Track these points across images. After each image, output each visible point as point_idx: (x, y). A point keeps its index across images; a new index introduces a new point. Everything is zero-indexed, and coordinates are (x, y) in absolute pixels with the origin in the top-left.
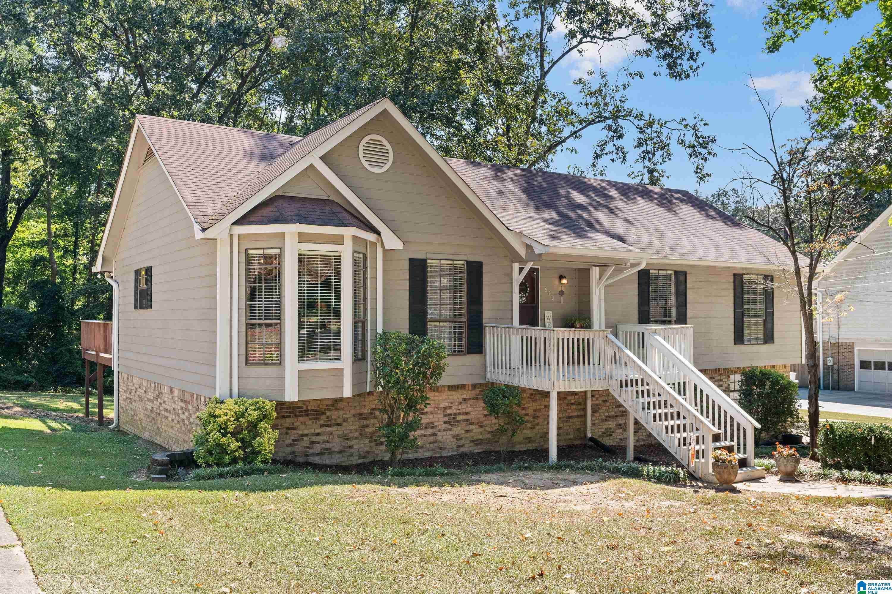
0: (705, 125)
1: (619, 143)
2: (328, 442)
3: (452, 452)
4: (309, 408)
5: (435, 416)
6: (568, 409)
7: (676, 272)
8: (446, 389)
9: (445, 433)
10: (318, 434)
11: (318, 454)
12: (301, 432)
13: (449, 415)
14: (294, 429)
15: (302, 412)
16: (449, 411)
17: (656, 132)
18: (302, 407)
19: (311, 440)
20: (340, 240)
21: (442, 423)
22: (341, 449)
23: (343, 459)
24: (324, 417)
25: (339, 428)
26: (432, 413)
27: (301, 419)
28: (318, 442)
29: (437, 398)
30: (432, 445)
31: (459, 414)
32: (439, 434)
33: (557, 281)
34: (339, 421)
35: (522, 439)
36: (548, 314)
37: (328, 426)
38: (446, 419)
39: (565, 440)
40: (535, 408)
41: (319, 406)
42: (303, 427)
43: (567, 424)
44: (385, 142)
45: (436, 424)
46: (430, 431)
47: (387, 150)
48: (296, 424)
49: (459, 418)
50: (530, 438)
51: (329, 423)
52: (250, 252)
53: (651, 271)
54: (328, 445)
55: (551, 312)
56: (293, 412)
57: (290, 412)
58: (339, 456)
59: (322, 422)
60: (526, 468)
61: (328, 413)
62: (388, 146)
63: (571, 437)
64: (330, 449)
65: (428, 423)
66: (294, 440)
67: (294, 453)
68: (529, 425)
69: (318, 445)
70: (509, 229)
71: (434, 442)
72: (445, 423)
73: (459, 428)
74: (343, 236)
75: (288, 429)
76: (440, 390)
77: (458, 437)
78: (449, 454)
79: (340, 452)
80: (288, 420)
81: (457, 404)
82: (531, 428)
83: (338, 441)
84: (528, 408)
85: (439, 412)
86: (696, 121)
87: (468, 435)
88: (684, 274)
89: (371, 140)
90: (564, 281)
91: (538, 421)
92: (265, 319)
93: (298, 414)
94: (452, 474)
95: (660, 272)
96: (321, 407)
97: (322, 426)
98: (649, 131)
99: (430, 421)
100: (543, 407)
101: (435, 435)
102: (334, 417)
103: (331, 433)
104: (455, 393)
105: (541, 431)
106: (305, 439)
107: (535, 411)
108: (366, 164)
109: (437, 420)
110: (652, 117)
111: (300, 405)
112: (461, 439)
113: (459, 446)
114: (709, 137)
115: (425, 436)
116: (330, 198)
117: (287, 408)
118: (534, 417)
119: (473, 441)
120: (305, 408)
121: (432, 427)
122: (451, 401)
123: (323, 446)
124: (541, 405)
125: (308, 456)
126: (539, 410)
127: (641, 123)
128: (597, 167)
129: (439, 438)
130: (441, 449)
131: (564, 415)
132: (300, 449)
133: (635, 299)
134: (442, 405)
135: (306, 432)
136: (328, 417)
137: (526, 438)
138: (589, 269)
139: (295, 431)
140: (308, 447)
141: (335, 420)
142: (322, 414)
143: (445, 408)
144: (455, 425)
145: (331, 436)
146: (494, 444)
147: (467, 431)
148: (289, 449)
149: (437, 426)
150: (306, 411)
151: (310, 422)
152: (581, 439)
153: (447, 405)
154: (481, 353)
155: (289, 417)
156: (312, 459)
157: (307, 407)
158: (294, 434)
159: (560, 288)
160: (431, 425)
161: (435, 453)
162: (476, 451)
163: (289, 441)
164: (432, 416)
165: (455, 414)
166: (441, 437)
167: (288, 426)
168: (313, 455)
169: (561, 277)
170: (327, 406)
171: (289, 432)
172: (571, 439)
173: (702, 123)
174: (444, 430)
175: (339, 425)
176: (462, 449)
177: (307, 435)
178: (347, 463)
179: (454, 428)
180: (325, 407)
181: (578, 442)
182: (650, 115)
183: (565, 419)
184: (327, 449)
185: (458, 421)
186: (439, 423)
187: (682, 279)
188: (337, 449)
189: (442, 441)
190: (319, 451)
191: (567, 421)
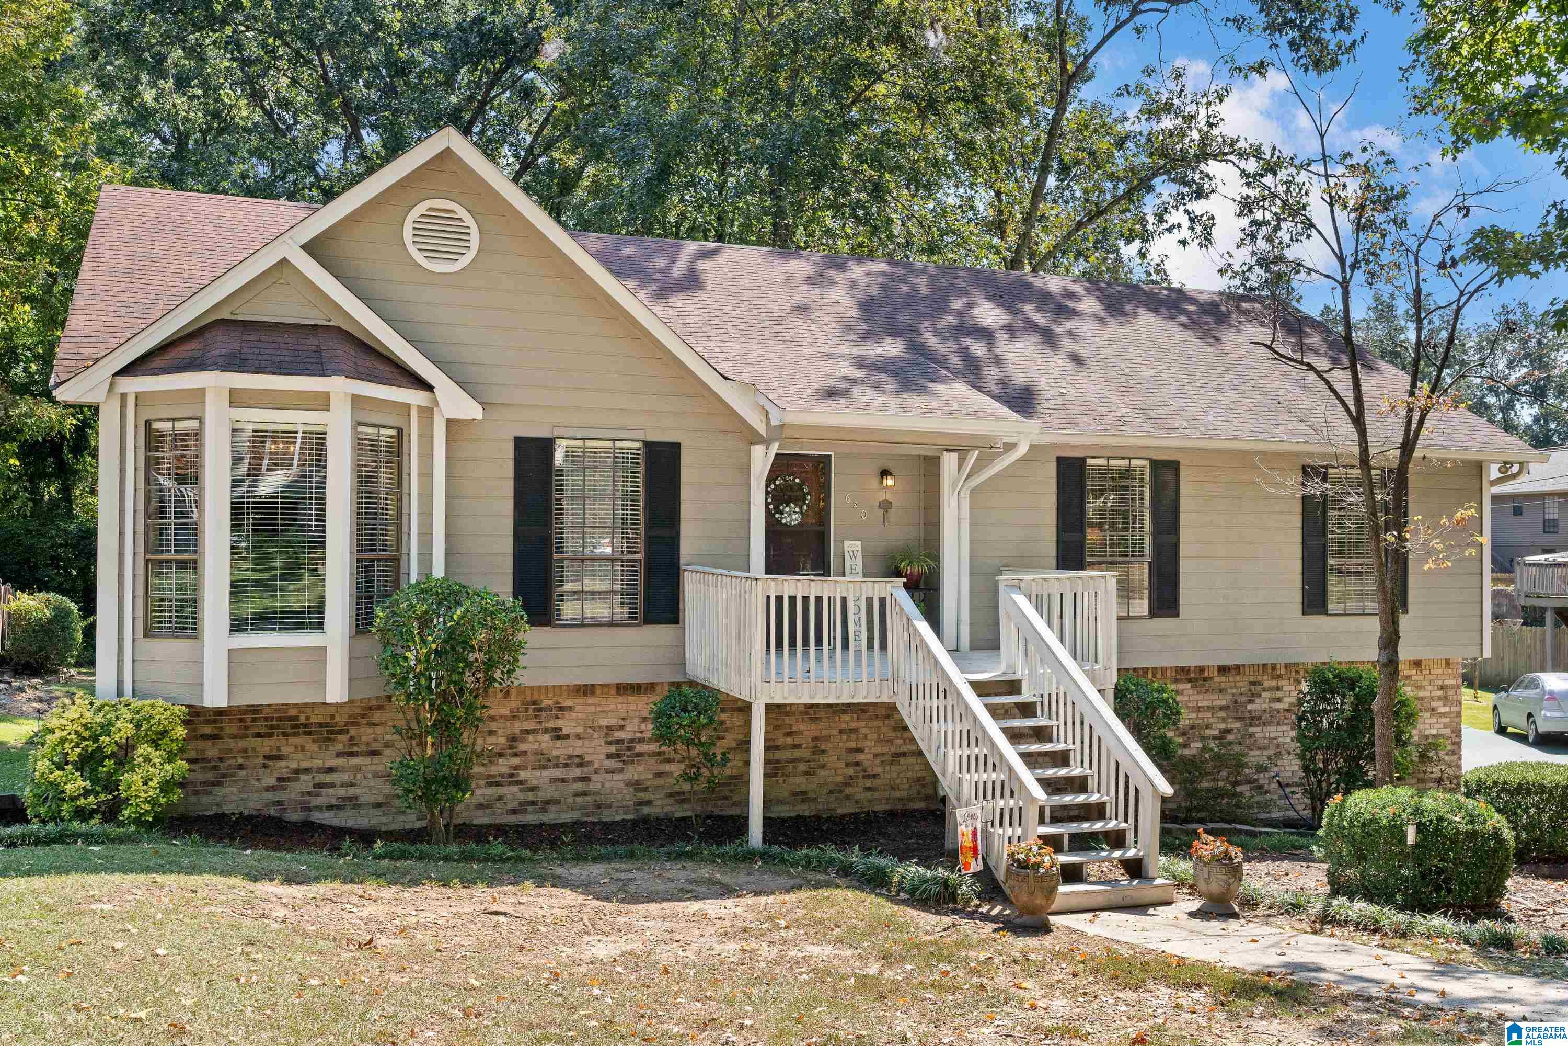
0: (1388, 162)
1: (1198, 207)
2: (352, 785)
3: (626, 814)
4: (312, 720)
5: (587, 742)
6: (897, 738)
7: (1155, 464)
8: (613, 692)
9: (609, 776)
10: (331, 770)
11: (330, 807)
12: (294, 765)
13: (619, 742)
14: (279, 758)
15: (296, 726)
16: (618, 735)
17: (1286, 183)
18: (296, 718)
19: (317, 781)
20: (322, 402)
21: (603, 757)
22: (380, 799)
23: (384, 819)
24: (343, 738)
25: (376, 759)
26: (578, 737)
27: (292, 740)
28: (332, 785)
29: (593, 708)
30: (579, 800)
31: (641, 740)
32: (595, 777)
33: (874, 482)
34: (375, 746)
35: (786, 794)
36: (853, 547)
37: (352, 754)
38: (612, 749)
39: (888, 799)
40: (816, 734)
41: (332, 717)
42: (300, 756)
43: (893, 768)
44: (462, 213)
45: (588, 758)
46: (577, 772)
47: (468, 227)
48: (285, 750)
49: (639, 748)
50: (804, 793)
51: (355, 749)
52: (156, 425)
53: (1090, 461)
54: (351, 791)
55: (859, 543)
56: (278, 727)
57: (272, 727)
58: (378, 812)
59: (339, 747)
60: (689, 856)
61: (353, 731)
62: (469, 220)
63: (904, 794)
64: (356, 798)
65: (570, 757)
66: (280, 780)
67: (279, 803)
68: (802, 767)
69: (331, 791)
70: (726, 378)
71: (585, 794)
72: (609, 756)
73: (641, 768)
74: (327, 395)
75: (267, 757)
76: (598, 692)
77: (638, 786)
78: (618, 818)
79: (378, 805)
80: (269, 742)
81: (636, 720)
82: (806, 773)
83: (372, 783)
84: (801, 733)
85: (596, 735)
86: (1367, 156)
87: (661, 781)
88: (1174, 466)
89: (430, 209)
90: (889, 482)
91: (823, 759)
92: (176, 551)
93: (289, 731)
94: (522, 860)
95: (1112, 462)
96: (337, 718)
97: (339, 755)
98: (1268, 180)
99: (576, 753)
100: (835, 732)
101: (586, 779)
102: (364, 738)
103: (358, 769)
104: (631, 699)
105: (830, 779)
106: (303, 777)
107: (816, 739)
108: (419, 258)
109: (590, 750)
110: (1277, 153)
111: (293, 713)
112: (646, 789)
113: (640, 804)
114: (1392, 188)
115: (563, 780)
116: (331, 324)
117: (266, 719)
118: (814, 753)
119: (670, 795)
120: (303, 719)
121: (580, 765)
122: (624, 715)
123: (342, 792)
124: (831, 728)
125: (309, 809)
126: (828, 738)
127: (1251, 166)
128: (1149, 258)
129: (592, 786)
130: (599, 807)
131: (885, 750)
132: (293, 796)
133: (1049, 519)
134: (604, 722)
135: (305, 764)
136: (352, 739)
137: (795, 794)
138: (938, 458)
139: (283, 763)
140: (309, 793)
141: (368, 744)
142: (340, 732)
143: (610, 728)
144: (633, 762)
145: (359, 775)
146: (719, 803)
147: (659, 775)
148: (270, 796)
149: (590, 763)
150: (306, 725)
151: (315, 747)
152: (927, 798)
153: (613, 722)
154: (677, 622)
155: (271, 735)
156: (318, 817)
157: (308, 718)
158: (282, 767)
159: (882, 496)
160: (577, 760)
161: (588, 815)
162: (678, 815)
163: (272, 781)
164: (580, 743)
165: (631, 741)
166: (599, 785)
167: (267, 753)
168: (319, 808)
169: (885, 473)
170: (350, 716)
171: (271, 763)
172: (901, 799)
173: (1382, 159)
174: (608, 771)
175: (374, 753)
176: (646, 810)
177: (307, 771)
178: (393, 827)
179: (630, 768)
180: (345, 718)
181: (921, 805)
182: (1274, 149)
183: (888, 758)
184: (350, 799)
185: (639, 755)
186: (595, 757)
187: (1168, 476)
188: (372, 800)
189: (602, 791)
190: (333, 801)
191: (892, 763)
